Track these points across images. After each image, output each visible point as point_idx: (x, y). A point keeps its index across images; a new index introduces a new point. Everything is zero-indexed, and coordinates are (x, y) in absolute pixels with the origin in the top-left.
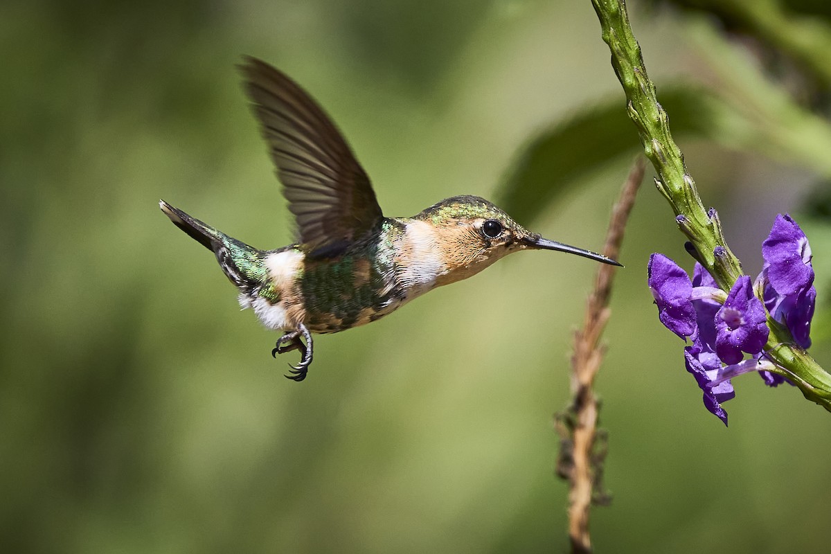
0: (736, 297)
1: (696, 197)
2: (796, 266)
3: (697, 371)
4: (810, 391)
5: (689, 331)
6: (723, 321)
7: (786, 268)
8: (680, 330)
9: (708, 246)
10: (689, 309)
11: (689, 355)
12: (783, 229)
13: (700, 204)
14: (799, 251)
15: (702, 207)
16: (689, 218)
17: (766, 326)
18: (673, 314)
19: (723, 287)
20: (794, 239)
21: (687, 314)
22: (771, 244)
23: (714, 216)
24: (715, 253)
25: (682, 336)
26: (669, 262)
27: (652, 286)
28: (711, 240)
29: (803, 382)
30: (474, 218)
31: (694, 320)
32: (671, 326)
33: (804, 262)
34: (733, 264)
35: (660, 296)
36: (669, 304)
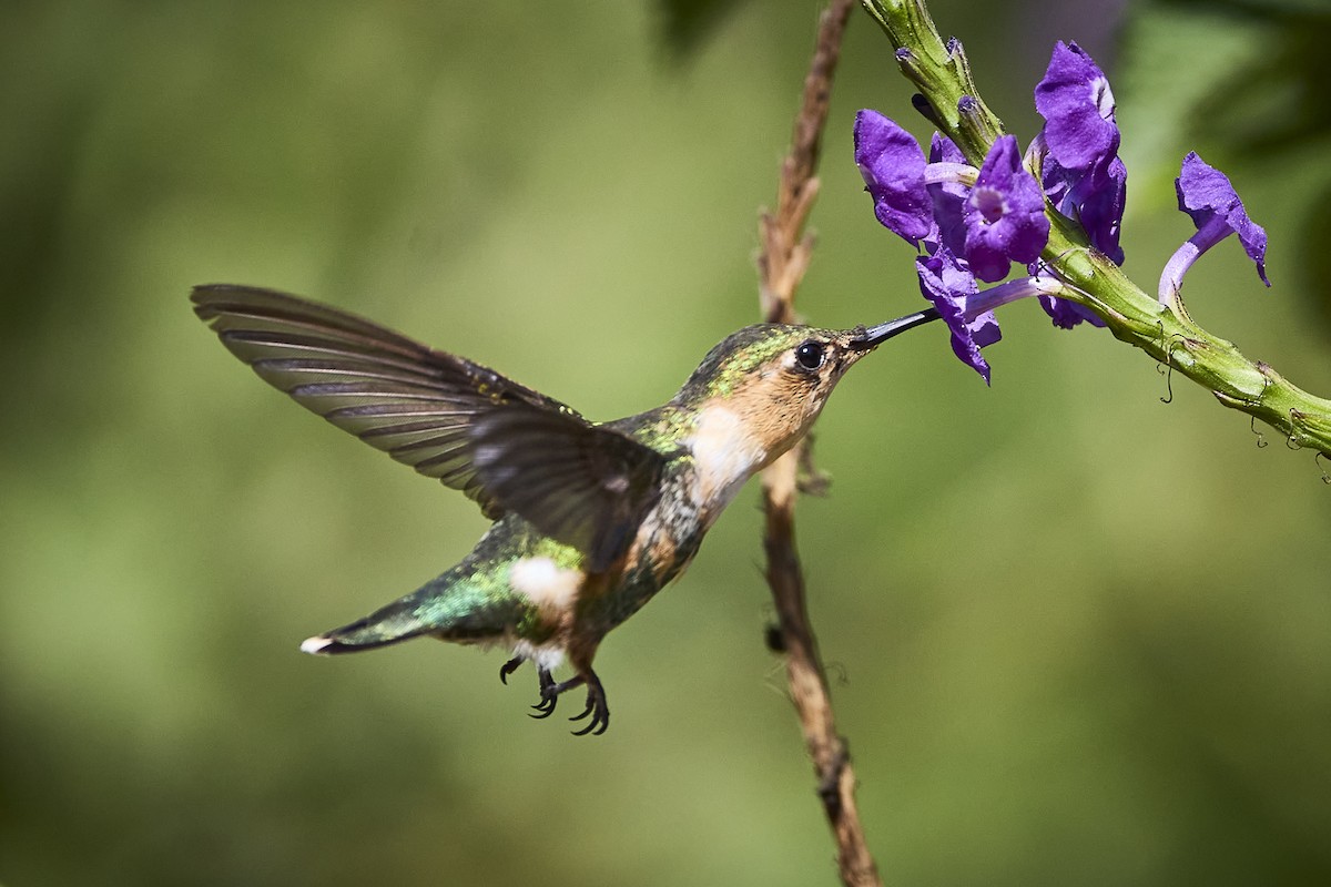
0: (994, 170)
1: (927, 19)
2: (1089, 122)
3: (937, 294)
4: (1121, 324)
5: (923, 230)
6: (976, 209)
7: (1075, 123)
8: (909, 231)
9: (949, 98)
10: (920, 194)
11: (924, 269)
12: (1066, 65)
13: (934, 31)
14: (1094, 98)
15: (936, 35)
16: (917, 52)
17: (1043, 216)
18: (896, 203)
19: (975, 162)
20: (1085, 79)
21: (918, 203)
22: (1049, 88)
23: (957, 48)
24: (960, 106)
25: (913, 240)
26: (886, 122)
27: (861, 162)
28: (953, 88)
29: (1110, 310)
30: (777, 355)
31: (929, 212)
32: (894, 224)
33: (1103, 117)
34: (990, 123)
35: (874, 177)
36: (889, 189)
